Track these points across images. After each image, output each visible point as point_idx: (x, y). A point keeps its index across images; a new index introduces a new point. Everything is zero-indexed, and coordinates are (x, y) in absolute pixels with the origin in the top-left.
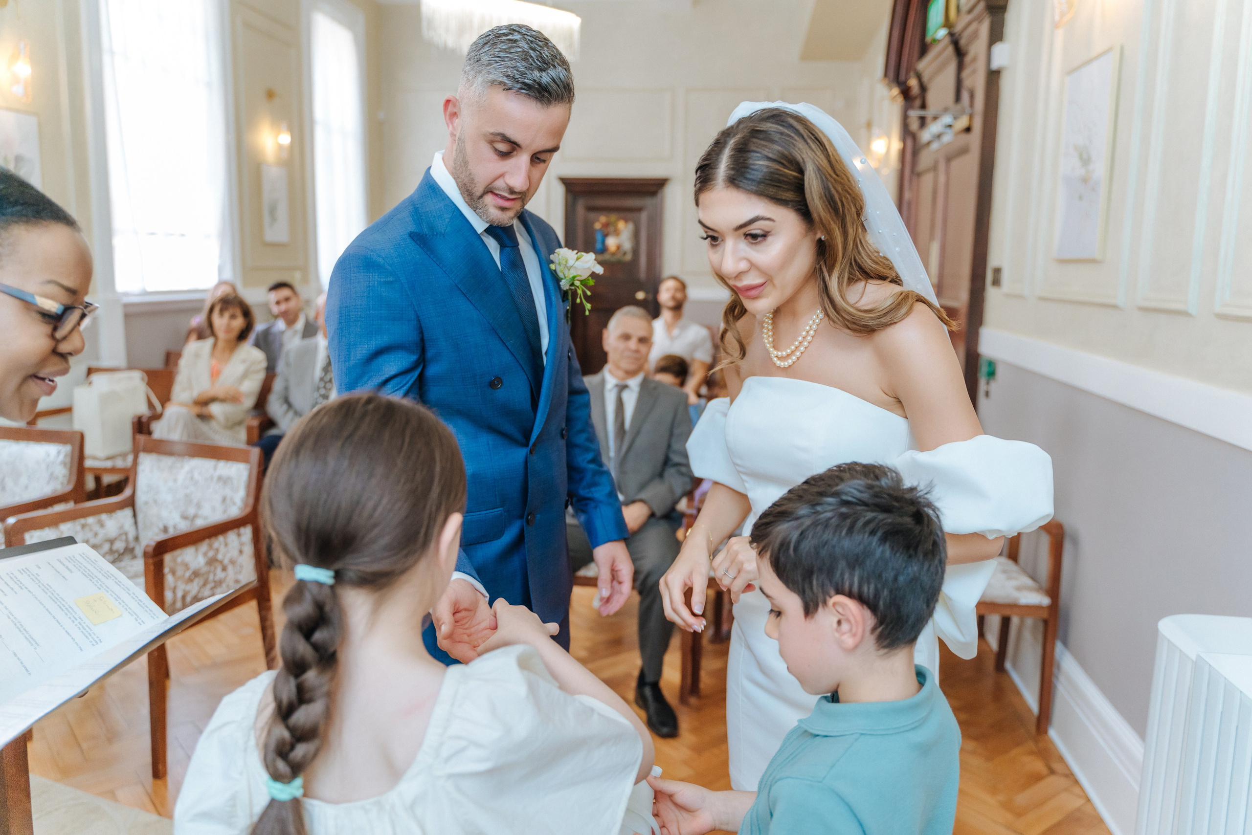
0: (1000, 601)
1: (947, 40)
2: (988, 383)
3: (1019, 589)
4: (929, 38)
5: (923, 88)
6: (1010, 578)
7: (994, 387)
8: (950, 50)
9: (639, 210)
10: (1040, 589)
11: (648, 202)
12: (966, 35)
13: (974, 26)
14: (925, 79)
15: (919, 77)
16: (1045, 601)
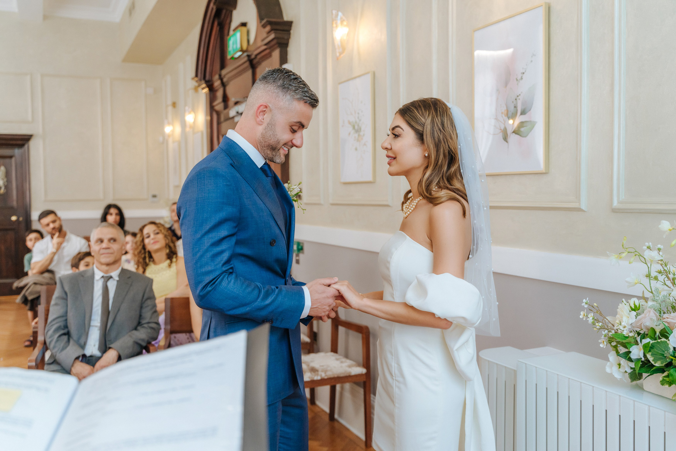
0: (342, 375)
1: (246, 59)
2: (297, 255)
3: (350, 366)
4: (229, 57)
5: (224, 85)
6: (342, 362)
7: (302, 257)
8: (247, 64)
9: (11, 157)
10: (359, 365)
11: (17, 152)
12: (259, 57)
13: (267, 51)
14: (225, 80)
15: (221, 79)
16: (364, 371)
